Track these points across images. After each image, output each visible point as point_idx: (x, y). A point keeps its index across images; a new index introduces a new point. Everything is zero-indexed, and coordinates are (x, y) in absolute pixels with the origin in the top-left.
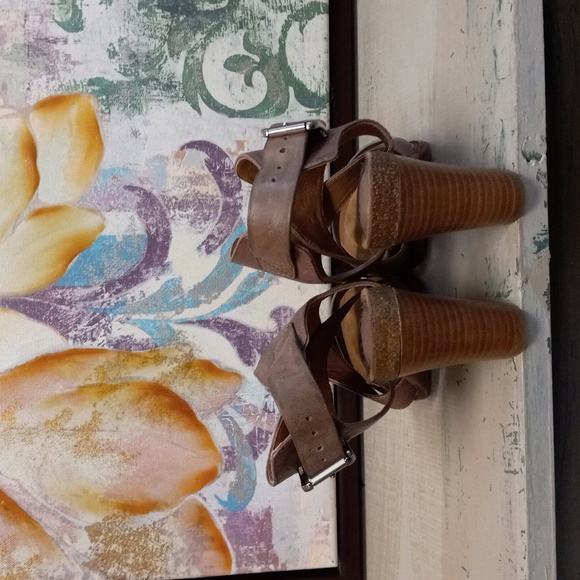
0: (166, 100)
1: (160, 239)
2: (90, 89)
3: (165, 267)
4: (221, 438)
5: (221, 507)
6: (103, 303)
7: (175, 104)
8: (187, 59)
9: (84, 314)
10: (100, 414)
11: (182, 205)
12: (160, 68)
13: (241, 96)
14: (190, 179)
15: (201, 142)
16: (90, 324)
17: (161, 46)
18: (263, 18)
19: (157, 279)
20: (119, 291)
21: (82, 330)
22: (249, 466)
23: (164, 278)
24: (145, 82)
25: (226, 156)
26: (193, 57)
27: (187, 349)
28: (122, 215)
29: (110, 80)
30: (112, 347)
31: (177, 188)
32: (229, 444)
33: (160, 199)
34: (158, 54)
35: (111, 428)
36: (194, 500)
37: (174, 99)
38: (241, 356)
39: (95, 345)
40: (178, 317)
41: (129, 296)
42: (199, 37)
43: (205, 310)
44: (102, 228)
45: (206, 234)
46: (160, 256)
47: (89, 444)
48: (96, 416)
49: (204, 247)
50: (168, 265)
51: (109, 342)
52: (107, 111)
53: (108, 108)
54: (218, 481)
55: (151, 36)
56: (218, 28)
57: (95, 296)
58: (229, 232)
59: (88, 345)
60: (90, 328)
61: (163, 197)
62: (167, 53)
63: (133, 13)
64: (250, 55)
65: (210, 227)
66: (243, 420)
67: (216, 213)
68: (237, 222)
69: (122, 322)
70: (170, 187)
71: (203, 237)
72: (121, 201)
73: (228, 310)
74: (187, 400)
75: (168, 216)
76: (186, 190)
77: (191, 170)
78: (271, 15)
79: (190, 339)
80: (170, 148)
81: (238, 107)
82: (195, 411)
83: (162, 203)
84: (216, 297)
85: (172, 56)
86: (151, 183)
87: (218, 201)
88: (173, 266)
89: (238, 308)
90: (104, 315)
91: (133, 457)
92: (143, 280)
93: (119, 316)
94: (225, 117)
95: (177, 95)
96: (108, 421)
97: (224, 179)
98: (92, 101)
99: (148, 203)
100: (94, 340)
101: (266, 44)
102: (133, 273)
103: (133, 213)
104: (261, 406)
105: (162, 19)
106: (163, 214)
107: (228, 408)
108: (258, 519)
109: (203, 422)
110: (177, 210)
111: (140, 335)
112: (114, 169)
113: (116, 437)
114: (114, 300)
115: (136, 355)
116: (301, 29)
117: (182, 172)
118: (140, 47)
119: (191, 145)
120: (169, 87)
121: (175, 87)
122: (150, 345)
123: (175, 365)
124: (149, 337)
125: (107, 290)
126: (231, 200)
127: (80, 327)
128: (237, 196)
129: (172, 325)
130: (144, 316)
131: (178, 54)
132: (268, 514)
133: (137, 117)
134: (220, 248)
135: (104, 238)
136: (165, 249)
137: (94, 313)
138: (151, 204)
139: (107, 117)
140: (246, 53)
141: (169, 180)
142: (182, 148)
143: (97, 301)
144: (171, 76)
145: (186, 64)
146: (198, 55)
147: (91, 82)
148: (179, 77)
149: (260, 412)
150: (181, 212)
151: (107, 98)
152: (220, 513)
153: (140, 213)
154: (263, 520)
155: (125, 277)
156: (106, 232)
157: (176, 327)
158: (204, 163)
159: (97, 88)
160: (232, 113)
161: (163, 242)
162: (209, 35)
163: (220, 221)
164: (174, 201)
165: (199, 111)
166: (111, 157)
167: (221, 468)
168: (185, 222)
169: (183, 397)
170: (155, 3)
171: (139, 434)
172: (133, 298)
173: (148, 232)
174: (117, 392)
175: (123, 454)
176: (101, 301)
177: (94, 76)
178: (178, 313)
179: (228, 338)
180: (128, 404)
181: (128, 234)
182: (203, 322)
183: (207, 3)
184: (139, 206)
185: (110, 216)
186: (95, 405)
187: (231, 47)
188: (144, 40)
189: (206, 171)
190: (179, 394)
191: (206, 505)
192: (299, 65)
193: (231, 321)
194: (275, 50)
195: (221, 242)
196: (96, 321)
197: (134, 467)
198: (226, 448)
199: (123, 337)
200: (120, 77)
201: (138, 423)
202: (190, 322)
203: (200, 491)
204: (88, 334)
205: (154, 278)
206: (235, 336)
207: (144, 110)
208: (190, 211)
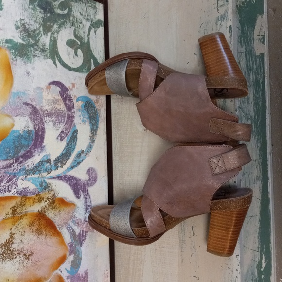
0: (42, 57)
1: (40, 133)
2: (7, 45)
3: (42, 148)
4: (67, 238)
5: (68, 274)
6: (14, 169)
7: (46, 60)
8: (51, 37)
9: (4, 177)
10: (14, 234)
11: (50, 115)
12: (39, 40)
13: (73, 60)
14: (53, 101)
15: (57, 81)
16: (7, 182)
17: (40, 28)
18: (81, 23)
19: (39, 155)
20: (21, 162)
21: (4, 186)
22: (79, 251)
23: (43, 154)
24: (32, 46)
25: (68, 90)
26: (53, 36)
27: (53, 193)
28: (22, 119)
29: (16, 42)
30: (18, 195)
31: (47, 106)
32: (71, 241)
33: (40, 110)
34: (38, 32)
35: (19, 241)
36: (57, 273)
37: (45, 57)
38: (75, 195)
39: (10, 194)
40: (49, 176)
41: (26, 165)
42: (56, 26)
43: (60, 171)
44: (13, 126)
45: (60, 130)
46: (40, 142)
47: (9, 252)
48: (12, 236)
49: (59, 138)
50: (44, 147)
51: (17, 192)
52: (15, 59)
53: (15, 58)
54: (67, 261)
55: (35, 21)
56: (63, 24)
57: (10, 166)
58: (69, 129)
59: (7, 194)
60: (8, 184)
61: (41, 110)
62: (42, 32)
63: (27, 7)
64: (77, 40)
65: (62, 127)
66: (76, 227)
67: (64, 119)
68: (73, 125)
69: (23, 180)
70: (44, 104)
71: (59, 132)
72: (22, 111)
73: (70, 170)
74: (53, 220)
75: (44, 120)
76: (51, 107)
77: (53, 96)
78: (84, 22)
79: (54, 187)
80: (44, 84)
81: (72, 66)
82: (56, 225)
83: (41, 113)
84: (65, 164)
85: (44, 34)
86: (36, 102)
87: (65, 113)
88: (46, 148)
89: (74, 169)
90: (14, 176)
91: (29, 255)
92: (33, 156)
93: (22, 177)
94: (67, 70)
95: (47, 55)
96: (17, 238)
97: (67, 102)
98: (8, 52)
99: (35, 113)
100: (10, 191)
101: (82, 36)
102: (28, 152)
103: (27, 118)
104: (83, 219)
105: (39, 13)
106: (42, 119)
107: (70, 223)
108: (83, 277)
109: (60, 231)
110: (47, 117)
111: (32, 187)
112: (18, 93)
113: (22, 246)
114: (19, 167)
115: (30, 198)
116: (95, 32)
117: (49, 97)
118: (30, 26)
119: (53, 83)
120: (43, 50)
121: (46, 51)
122: (36, 192)
123: (48, 202)
124: (36, 187)
125: (16, 162)
126: (70, 113)
127: (3, 184)
128: (73, 111)
129: (46, 180)
130: (33, 176)
131: (47, 34)
132: (86, 273)
133: (29, 64)
134: (66, 138)
135: (14, 132)
136: (43, 138)
137: (10, 176)
138: (36, 113)
139: (15, 62)
140: (75, 39)
141: (44, 101)
142: (49, 84)
143: (11, 169)
144: (44, 45)
145: (51, 40)
146: (55, 36)
147: (7, 41)
148: (47, 46)
149: (83, 222)
150: (49, 119)
151: (15, 52)
152: (68, 278)
153: (31, 118)
154: (85, 277)
155: (24, 154)
156: (15, 129)
157: (48, 181)
158: (59, 93)
159: (10, 45)
160: (70, 69)
161: (42, 135)
162: (60, 27)
163: (66, 124)
164: (46, 112)
165: (56, 65)
166: (17, 86)
167: (68, 254)
168: (51, 123)
169: (51, 219)
170: (37, 4)
171: (32, 242)
172: (28, 166)
173: (35, 128)
174: (22, 220)
175: (25, 255)
176: (13, 168)
177: (8, 38)
178: (49, 173)
179: (70, 185)
180: (27, 226)
181: (25, 130)
182: (59, 178)
183: (59, 10)
184: (31, 114)
185: (17, 119)
186: (11, 229)
187: (69, 34)
188: (32, 22)
189: (59, 97)
190: (50, 218)
191: (62, 275)
192: (95, 49)
193: (71, 176)
194: (86, 40)
195: (66, 135)
196: (11, 180)
197: (30, 261)
198: (69, 243)
199: (23, 188)
200: (21, 41)
201: (31, 236)
202: (54, 178)
203: (60, 268)
204: (7, 188)
205: (38, 155)
206: (72, 184)
207: (32, 61)
208: (53, 118)
